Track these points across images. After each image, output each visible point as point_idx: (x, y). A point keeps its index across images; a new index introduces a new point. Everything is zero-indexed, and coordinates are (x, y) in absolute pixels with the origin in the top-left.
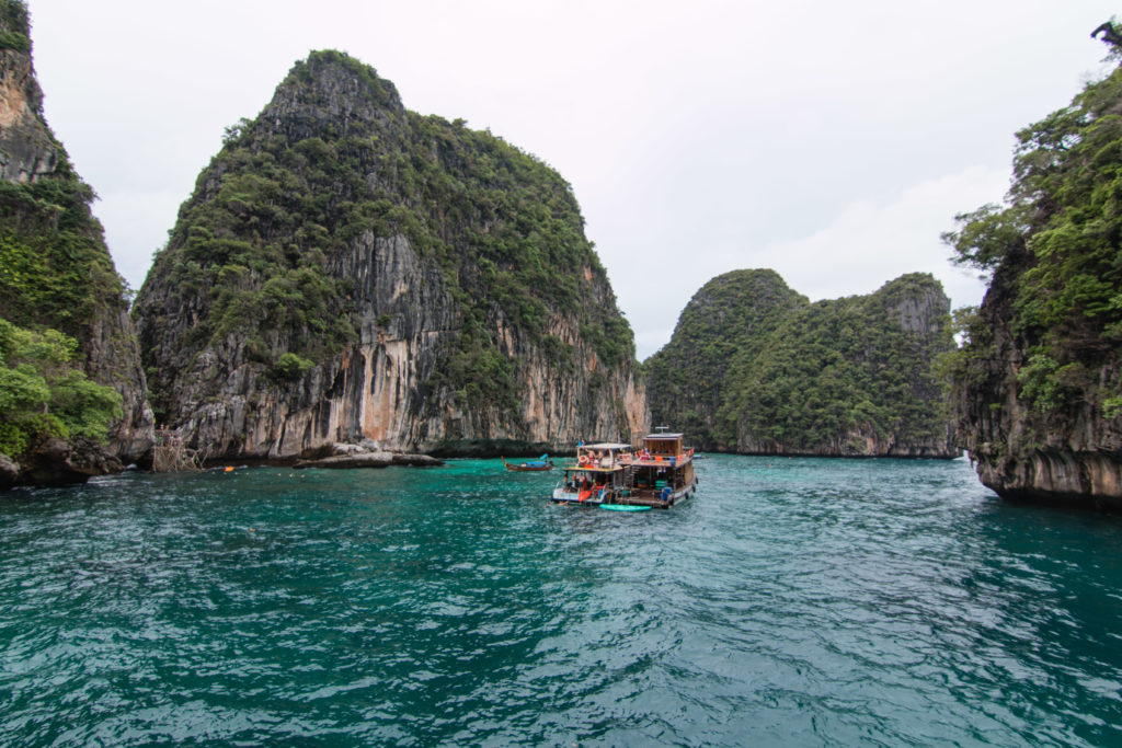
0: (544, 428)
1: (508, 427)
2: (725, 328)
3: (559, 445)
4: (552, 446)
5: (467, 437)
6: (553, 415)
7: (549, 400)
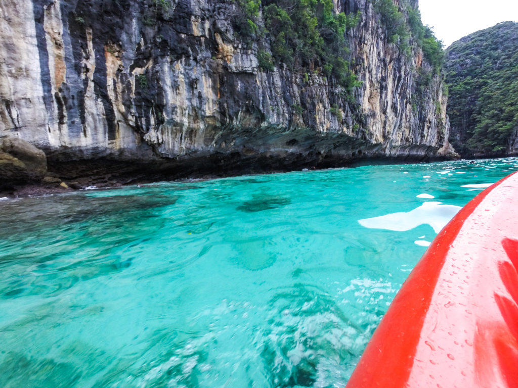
0: (379, 126)
1: (343, 114)
2: (472, 71)
3: (392, 147)
4: (384, 150)
5: (273, 119)
6: (389, 110)
7: (386, 88)
